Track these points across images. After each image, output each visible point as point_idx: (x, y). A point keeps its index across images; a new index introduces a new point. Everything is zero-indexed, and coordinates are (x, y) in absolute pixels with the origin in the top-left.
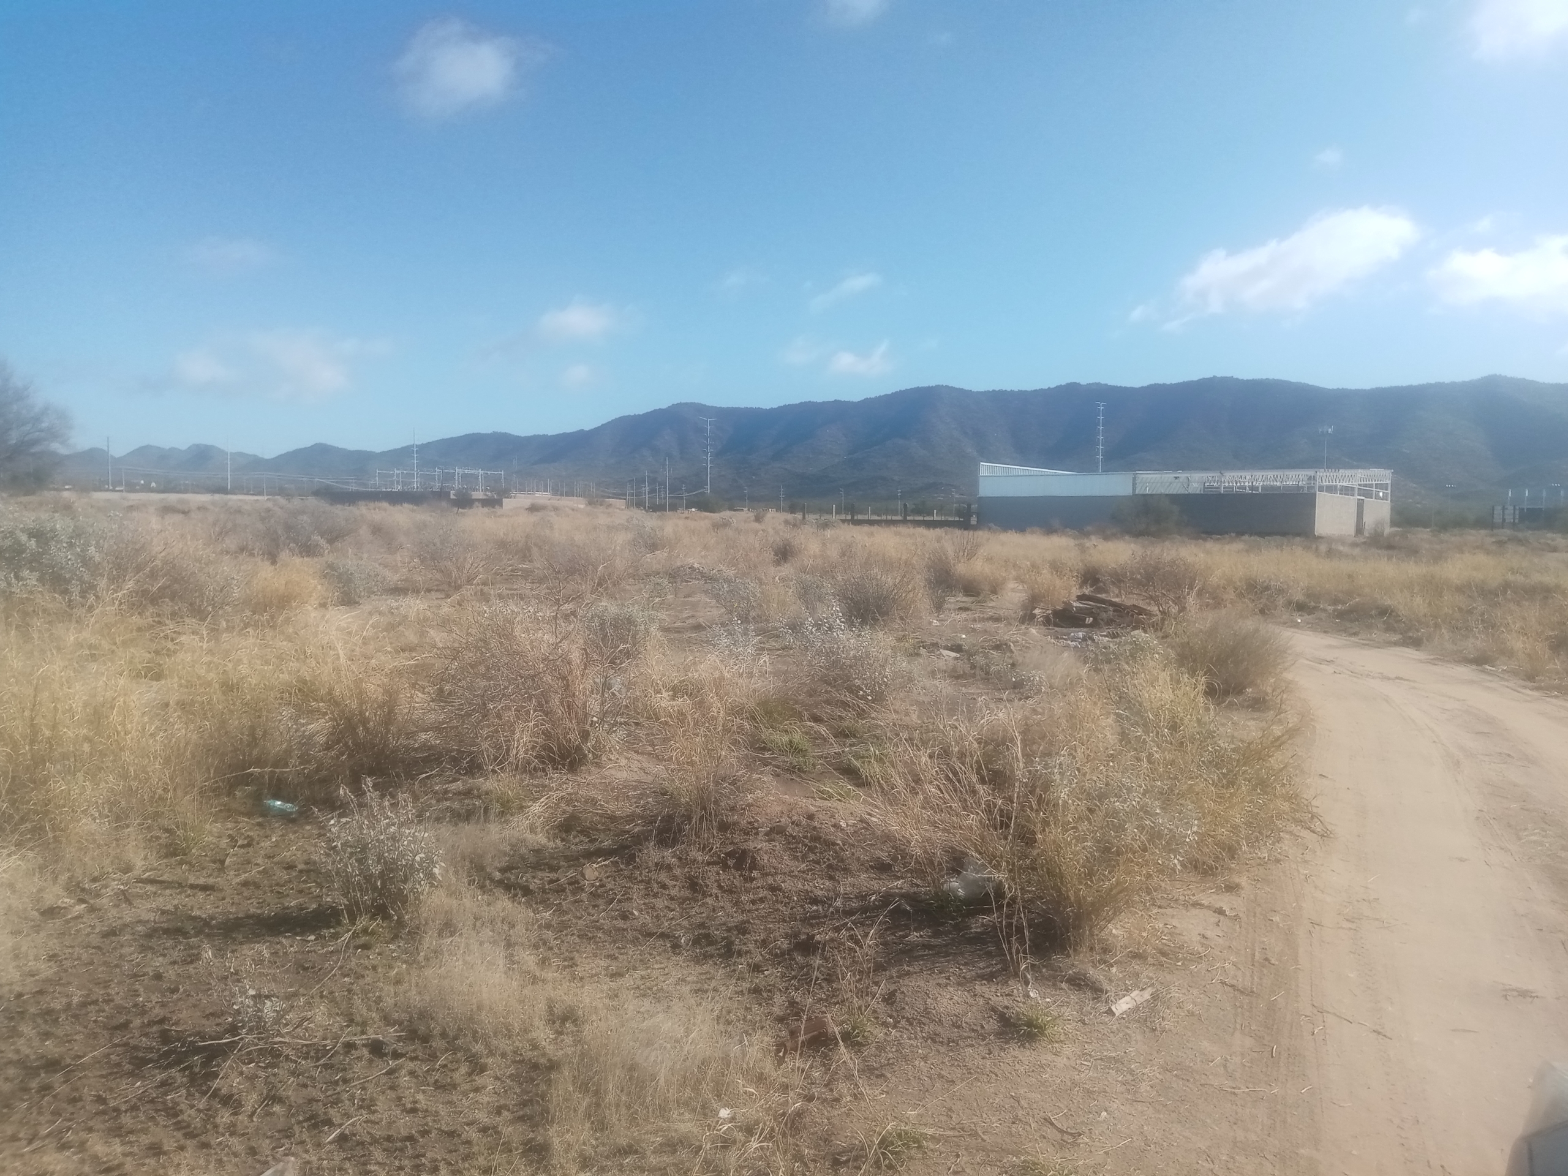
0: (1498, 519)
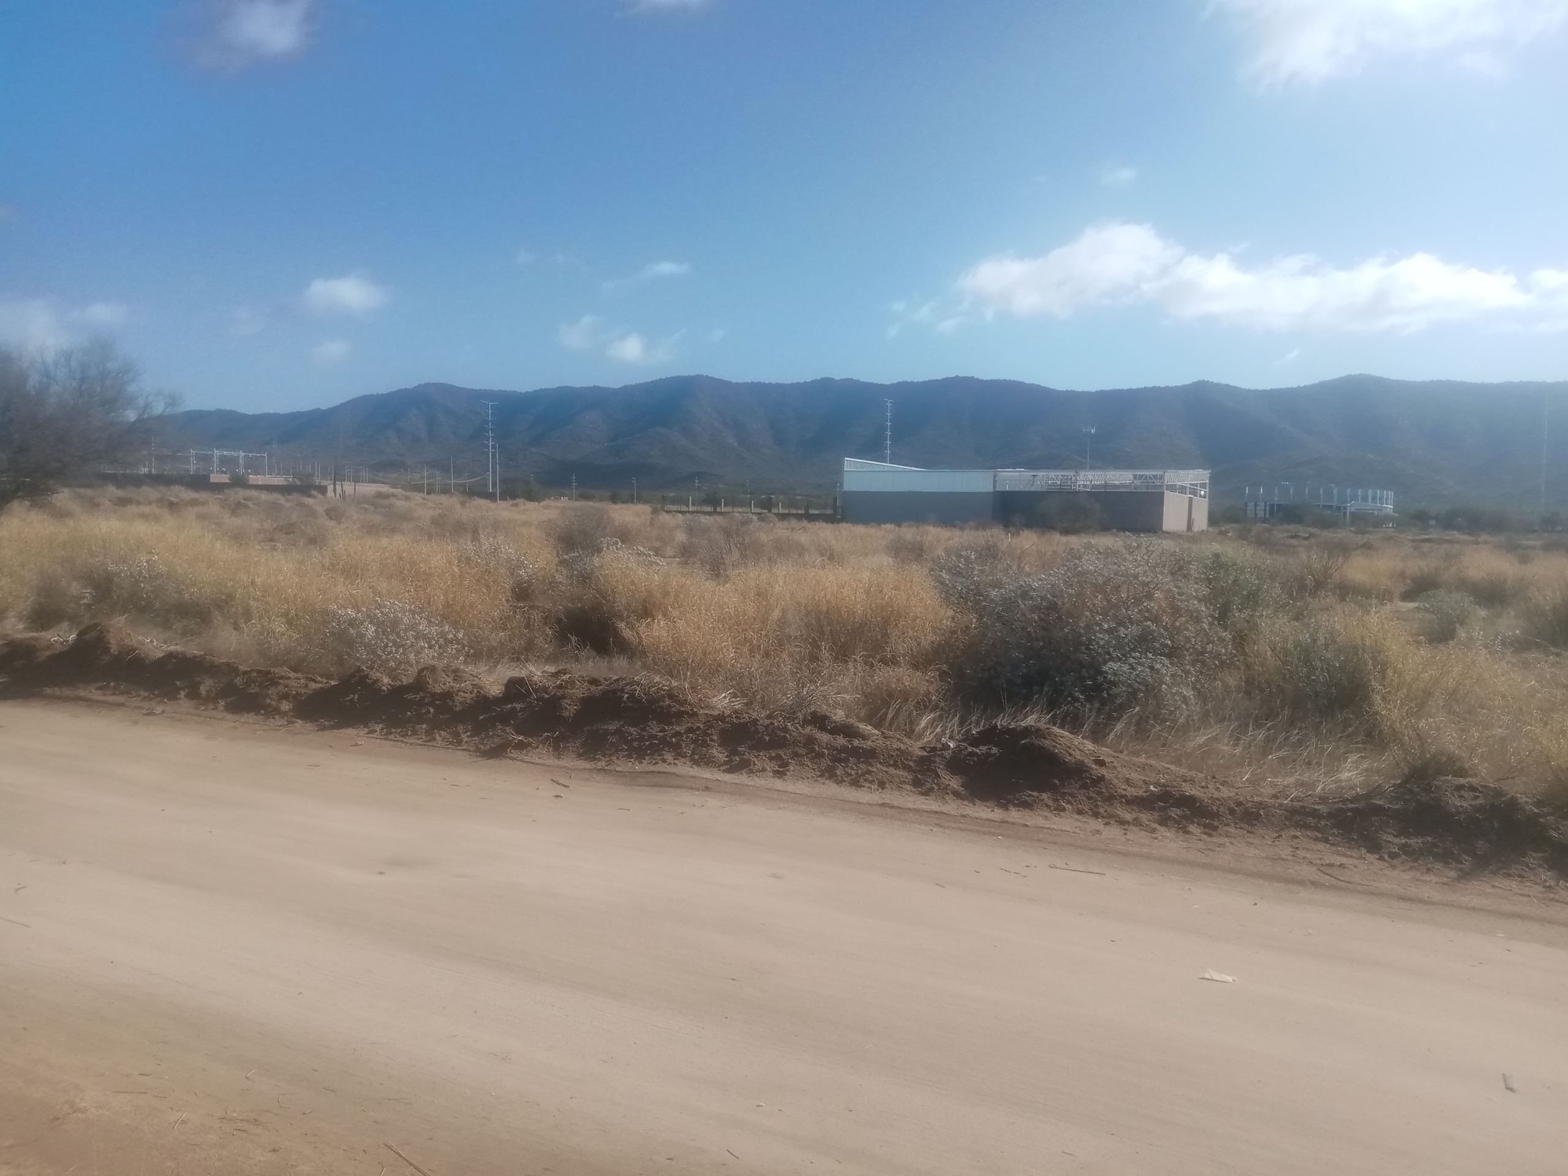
0: (1250, 513)
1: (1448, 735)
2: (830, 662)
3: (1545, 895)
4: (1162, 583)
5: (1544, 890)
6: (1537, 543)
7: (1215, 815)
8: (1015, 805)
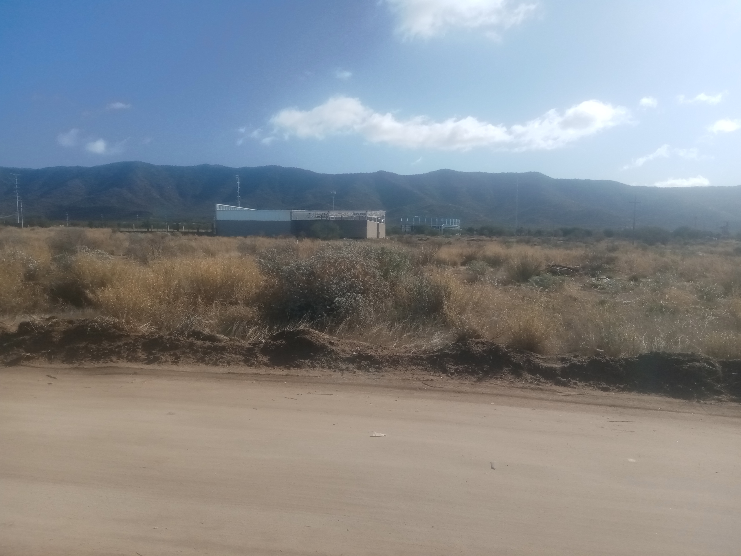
1: (473, 321)
2: (203, 305)
3: (510, 385)
4: (359, 261)
5: (510, 383)
6: (514, 240)
7: (381, 363)
8: (294, 367)
